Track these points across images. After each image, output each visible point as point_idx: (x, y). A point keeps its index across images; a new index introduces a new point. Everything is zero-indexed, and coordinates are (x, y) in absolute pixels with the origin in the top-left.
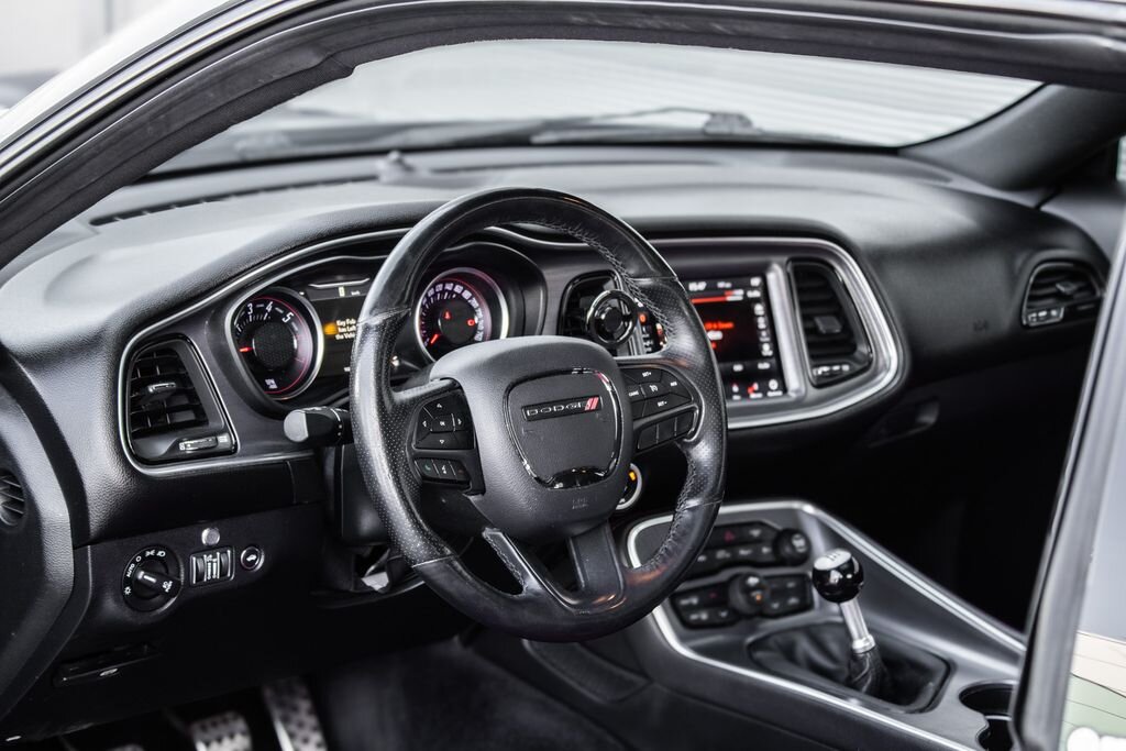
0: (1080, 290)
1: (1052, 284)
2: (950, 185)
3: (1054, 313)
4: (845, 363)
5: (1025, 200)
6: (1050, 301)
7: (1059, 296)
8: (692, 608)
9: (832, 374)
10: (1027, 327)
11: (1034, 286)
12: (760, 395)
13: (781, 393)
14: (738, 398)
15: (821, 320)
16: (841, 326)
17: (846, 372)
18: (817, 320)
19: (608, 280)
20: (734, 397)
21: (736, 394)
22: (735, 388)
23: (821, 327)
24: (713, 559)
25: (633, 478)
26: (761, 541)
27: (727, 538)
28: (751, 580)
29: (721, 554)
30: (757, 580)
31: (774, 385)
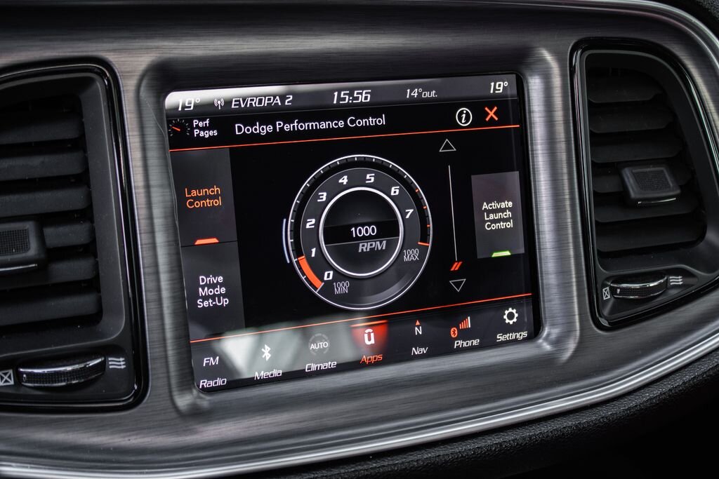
4: (676, 272)
9: (646, 296)
12: (476, 342)
13: (525, 334)
14: (423, 350)
15: (635, 176)
16: (681, 187)
17: (673, 292)
18: (628, 175)
19: (91, 80)
20: (416, 351)
21: (419, 342)
22: (419, 331)
23: (634, 192)
31: (511, 316)
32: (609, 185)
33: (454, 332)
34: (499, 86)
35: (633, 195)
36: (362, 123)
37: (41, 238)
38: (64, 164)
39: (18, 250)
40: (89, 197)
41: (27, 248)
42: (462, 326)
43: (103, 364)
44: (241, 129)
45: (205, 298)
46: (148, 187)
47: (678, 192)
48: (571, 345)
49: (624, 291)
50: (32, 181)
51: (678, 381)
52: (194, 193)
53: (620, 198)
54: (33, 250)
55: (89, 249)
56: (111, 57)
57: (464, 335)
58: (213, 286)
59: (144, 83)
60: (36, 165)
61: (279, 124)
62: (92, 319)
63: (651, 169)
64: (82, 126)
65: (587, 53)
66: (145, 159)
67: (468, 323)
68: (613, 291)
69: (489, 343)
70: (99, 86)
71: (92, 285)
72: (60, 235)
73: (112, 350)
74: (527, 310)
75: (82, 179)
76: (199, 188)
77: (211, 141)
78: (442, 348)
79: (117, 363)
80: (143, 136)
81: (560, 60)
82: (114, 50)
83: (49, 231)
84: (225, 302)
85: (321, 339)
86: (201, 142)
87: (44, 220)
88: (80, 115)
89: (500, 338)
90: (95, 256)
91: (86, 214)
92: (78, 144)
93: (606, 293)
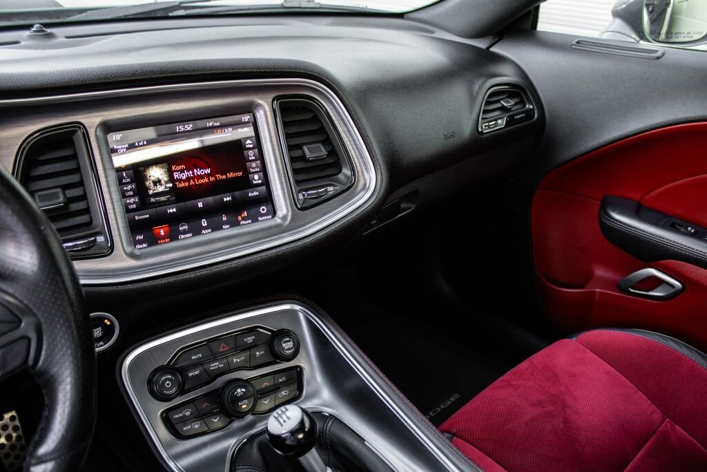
0: (516, 104)
1: (498, 101)
2: (433, 35)
3: (500, 121)
4: (330, 185)
5: (481, 44)
6: (497, 113)
7: (503, 109)
8: (184, 420)
9: (318, 195)
10: (482, 133)
11: (488, 103)
12: (250, 221)
13: (270, 217)
14: (228, 226)
15: (308, 148)
16: (328, 152)
17: (330, 193)
18: (305, 148)
19: (76, 131)
20: (224, 227)
21: (226, 223)
22: (225, 219)
23: (308, 155)
24: (207, 372)
25: (109, 323)
26: (256, 346)
27: (221, 350)
28: (239, 390)
29: (214, 366)
30: (244, 390)
31: (263, 210)
32: (297, 153)
33: (240, 218)
34: (246, 118)
35: (308, 157)
37: (64, 194)
39: (56, 199)
40: (81, 176)
41: (59, 198)
42: (243, 215)
43: (95, 240)
46: (105, 169)
47: (327, 153)
48: (289, 218)
49: (308, 195)
50: (58, 172)
51: (333, 228)
53: (303, 158)
54: (61, 199)
55: (84, 197)
56: (83, 121)
57: (244, 219)
59: (98, 130)
60: (58, 167)
62: (89, 224)
63: (315, 145)
64: (75, 149)
65: (279, 101)
66: (102, 159)
67: (245, 214)
68: (304, 195)
69: (255, 220)
70: (79, 133)
71: (87, 211)
72: (72, 193)
73: (99, 234)
74: (270, 206)
75: (78, 170)
78: (235, 224)
79: (100, 239)
80: (100, 150)
81: (268, 105)
82: (84, 118)
83: (67, 192)
85: (184, 225)
87: (65, 187)
88: (74, 145)
89: (260, 219)
90: (87, 199)
91: (81, 184)
92: (75, 157)
93: (301, 196)
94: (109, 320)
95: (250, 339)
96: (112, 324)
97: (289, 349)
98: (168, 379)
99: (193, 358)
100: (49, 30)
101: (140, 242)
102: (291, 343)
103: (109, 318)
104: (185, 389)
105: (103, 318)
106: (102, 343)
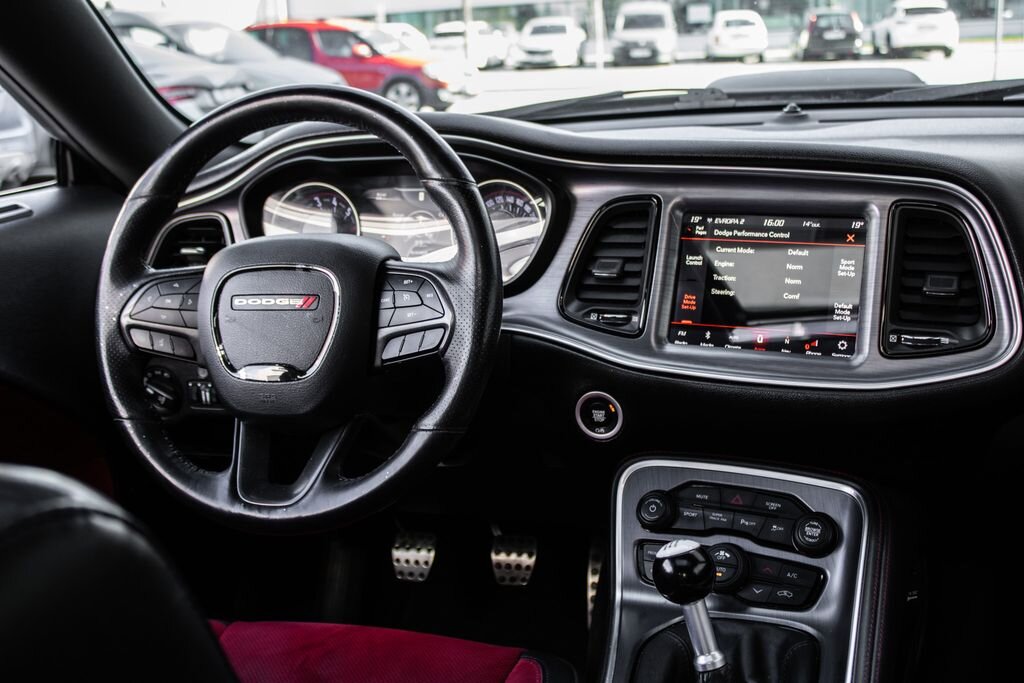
4: (947, 335)
12: (819, 354)
14: (788, 352)
20: (783, 351)
22: (787, 341)
24: (705, 519)
25: (613, 410)
26: (776, 517)
27: (733, 502)
28: (722, 553)
29: (716, 516)
30: (728, 555)
31: (843, 345)
32: (913, 283)
33: (807, 346)
34: (858, 225)
35: (925, 289)
36: (776, 235)
37: (623, 267)
38: (638, 239)
39: (614, 269)
40: (645, 252)
42: (812, 344)
43: (630, 318)
44: (717, 232)
45: (686, 305)
46: (667, 249)
47: (957, 291)
49: (906, 340)
50: (625, 243)
52: (691, 258)
53: (919, 290)
54: (618, 270)
55: (641, 274)
56: (660, 194)
57: (813, 349)
58: (689, 300)
59: (677, 208)
60: (627, 238)
61: (735, 232)
63: (945, 277)
64: (646, 223)
65: (900, 208)
66: (669, 238)
67: (816, 343)
68: (899, 339)
69: (826, 356)
72: (630, 268)
73: (635, 313)
75: (643, 245)
76: (693, 255)
77: (703, 236)
79: (635, 319)
82: (661, 191)
83: (627, 265)
84: (694, 308)
86: (699, 236)
87: (627, 260)
88: (647, 219)
91: (642, 260)
92: (646, 231)
93: (893, 338)
94: (614, 407)
95: (773, 506)
96: (616, 413)
97: (811, 537)
98: (656, 503)
99: (698, 496)
100: (804, 113)
101: (681, 339)
102: (819, 531)
103: (616, 406)
104: (674, 527)
105: (610, 402)
106: (602, 430)
